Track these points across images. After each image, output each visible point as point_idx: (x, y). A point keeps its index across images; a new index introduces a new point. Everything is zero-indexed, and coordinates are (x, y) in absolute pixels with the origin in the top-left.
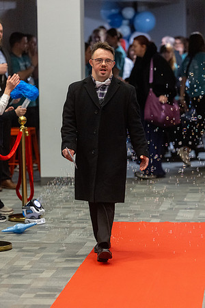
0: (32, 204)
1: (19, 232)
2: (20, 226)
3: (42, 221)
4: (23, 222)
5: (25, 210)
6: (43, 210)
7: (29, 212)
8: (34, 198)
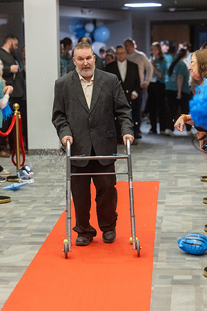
0: (24, 169)
1: (15, 189)
2: (16, 185)
3: (32, 181)
4: (17, 182)
5: (19, 173)
6: (32, 173)
7: (22, 174)
8: (25, 164)
